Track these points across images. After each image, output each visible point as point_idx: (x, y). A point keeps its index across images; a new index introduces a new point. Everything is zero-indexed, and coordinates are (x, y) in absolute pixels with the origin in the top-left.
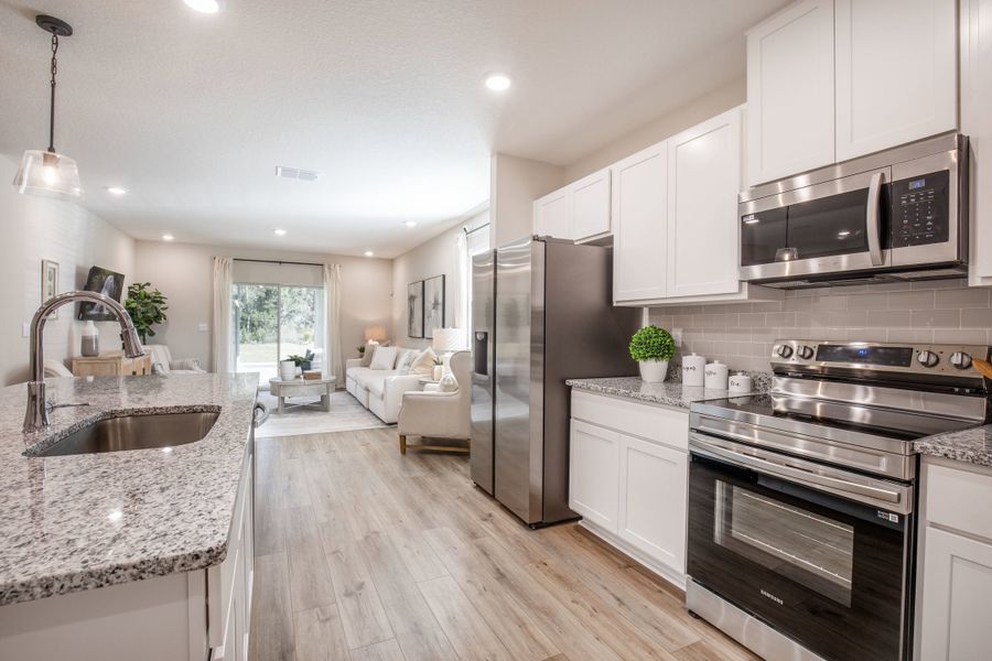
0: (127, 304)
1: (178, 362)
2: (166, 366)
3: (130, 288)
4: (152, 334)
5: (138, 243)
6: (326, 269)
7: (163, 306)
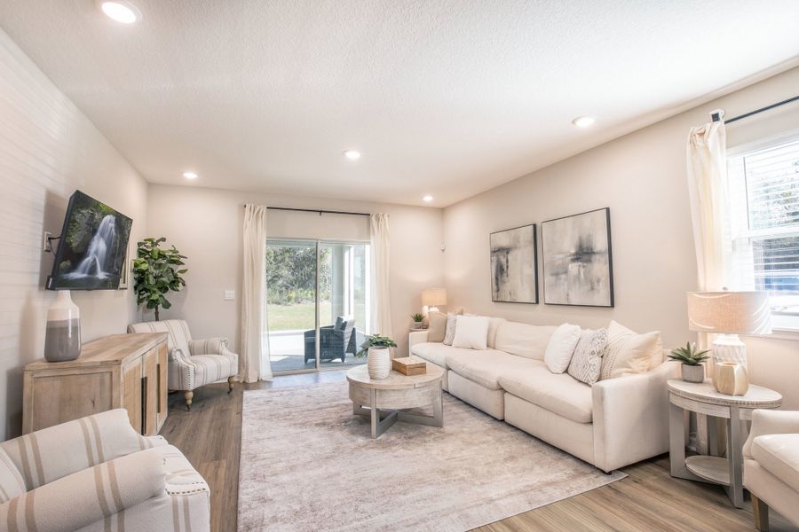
0: (136, 265)
1: (199, 343)
2: (186, 352)
3: (139, 244)
4: (167, 305)
5: (151, 187)
6: (373, 219)
7: (181, 268)
